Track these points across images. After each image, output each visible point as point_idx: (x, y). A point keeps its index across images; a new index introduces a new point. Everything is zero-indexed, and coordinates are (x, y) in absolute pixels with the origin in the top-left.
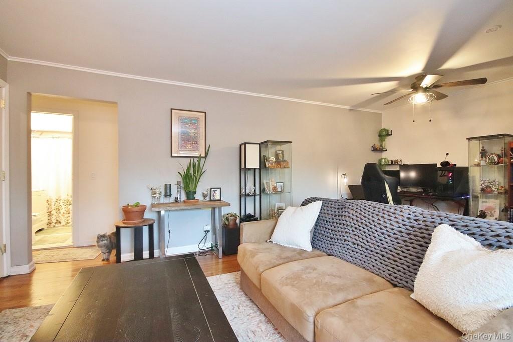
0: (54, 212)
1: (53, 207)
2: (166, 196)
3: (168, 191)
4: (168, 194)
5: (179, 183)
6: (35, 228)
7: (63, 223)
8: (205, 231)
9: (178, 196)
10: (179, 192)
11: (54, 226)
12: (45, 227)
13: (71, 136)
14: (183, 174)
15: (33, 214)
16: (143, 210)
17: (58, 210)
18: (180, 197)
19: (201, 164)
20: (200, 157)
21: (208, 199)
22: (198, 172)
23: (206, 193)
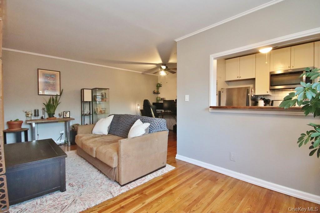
2: (35, 116)
3: (37, 113)
4: (37, 115)
5: (43, 109)
8: (61, 134)
9: (43, 116)
10: (44, 113)
14: (46, 104)
16: (21, 123)
18: (45, 116)
19: (58, 99)
20: (57, 95)
21: (62, 117)
22: (56, 103)
23: (61, 114)
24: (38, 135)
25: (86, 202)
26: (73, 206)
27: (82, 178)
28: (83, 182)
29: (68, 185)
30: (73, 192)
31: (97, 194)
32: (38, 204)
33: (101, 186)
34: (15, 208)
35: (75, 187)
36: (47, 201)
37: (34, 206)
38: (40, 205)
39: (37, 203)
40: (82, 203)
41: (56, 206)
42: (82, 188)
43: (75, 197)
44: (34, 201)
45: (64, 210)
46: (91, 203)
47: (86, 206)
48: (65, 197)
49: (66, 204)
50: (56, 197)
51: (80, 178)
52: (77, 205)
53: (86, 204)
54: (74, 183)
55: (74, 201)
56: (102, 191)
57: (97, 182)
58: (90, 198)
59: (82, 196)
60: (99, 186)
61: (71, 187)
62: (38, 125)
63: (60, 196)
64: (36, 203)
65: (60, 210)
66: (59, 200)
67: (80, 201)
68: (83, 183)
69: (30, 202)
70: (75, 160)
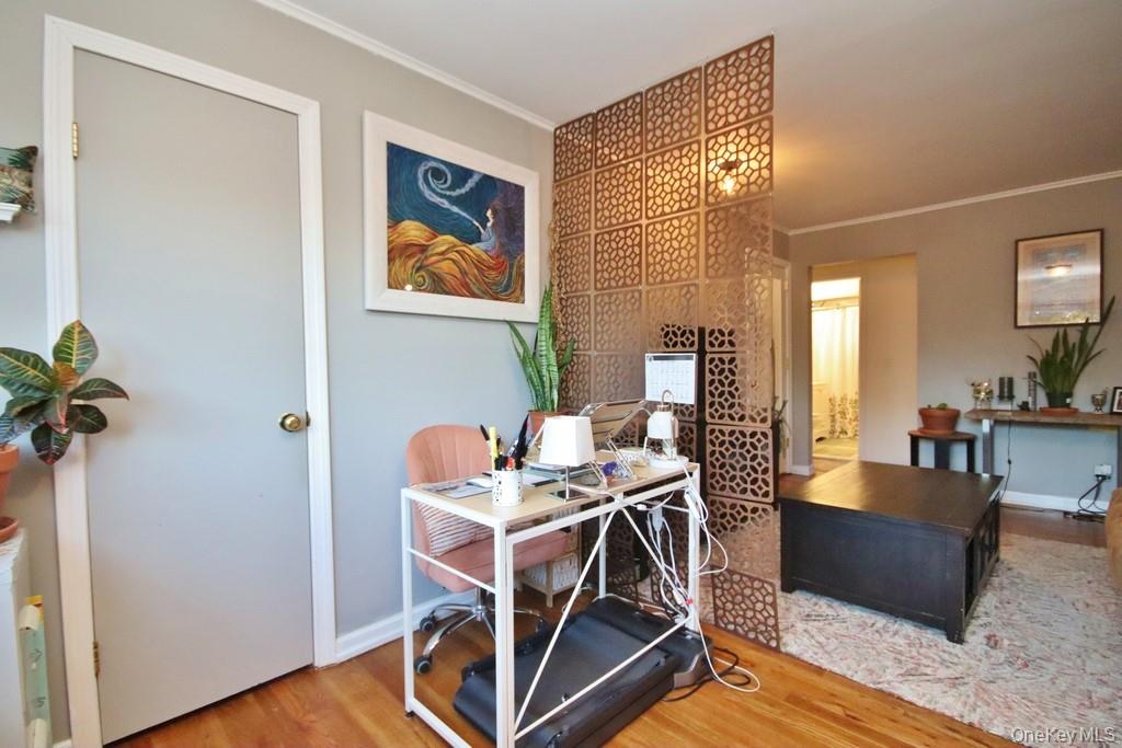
0: (838, 416)
1: (838, 409)
2: (1001, 397)
3: (1006, 390)
4: (1006, 395)
5: (1032, 376)
6: (816, 433)
7: (850, 434)
8: (1098, 476)
9: (1030, 400)
10: (1033, 392)
11: (838, 437)
12: (827, 435)
13: (857, 302)
14: (1039, 358)
15: (814, 414)
16: (954, 417)
17: (843, 414)
18: (1035, 402)
19: (1089, 340)
20: (1087, 325)
21: (1106, 409)
22: (1080, 356)
23: (1099, 397)
24: (1010, 462)
25: (985, 708)
26: (938, 687)
27: (1050, 647)
28: (1039, 654)
29: (985, 637)
30: (980, 660)
31: (1046, 717)
32: (875, 628)
33: (1092, 707)
34: (830, 606)
35: (999, 655)
36: (895, 634)
37: (863, 626)
38: (877, 631)
39: (873, 624)
40: (972, 699)
41: (903, 658)
42: (1019, 669)
43: (969, 675)
44: (873, 616)
45: (911, 678)
46: (995, 722)
47: (973, 715)
48: (946, 656)
49: (928, 671)
50: (924, 641)
51: (1043, 643)
52: (950, 693)
53: (978, 710)
54: (1006, 642)
55: (955, 682)
56: (1074, 722)
57: (1090, 688)
58: (1010, 708)
59: (991, 687)
60: (1082, 704)
61: (987, 645)
62: (1012, 429)
63: (936, 645)
64: (872, 622)
65: (902, 671)
66: (923, 651)
67: (969, 693)
68: (1038, 661)
69: (865, 614)
70: (1089, 582)
